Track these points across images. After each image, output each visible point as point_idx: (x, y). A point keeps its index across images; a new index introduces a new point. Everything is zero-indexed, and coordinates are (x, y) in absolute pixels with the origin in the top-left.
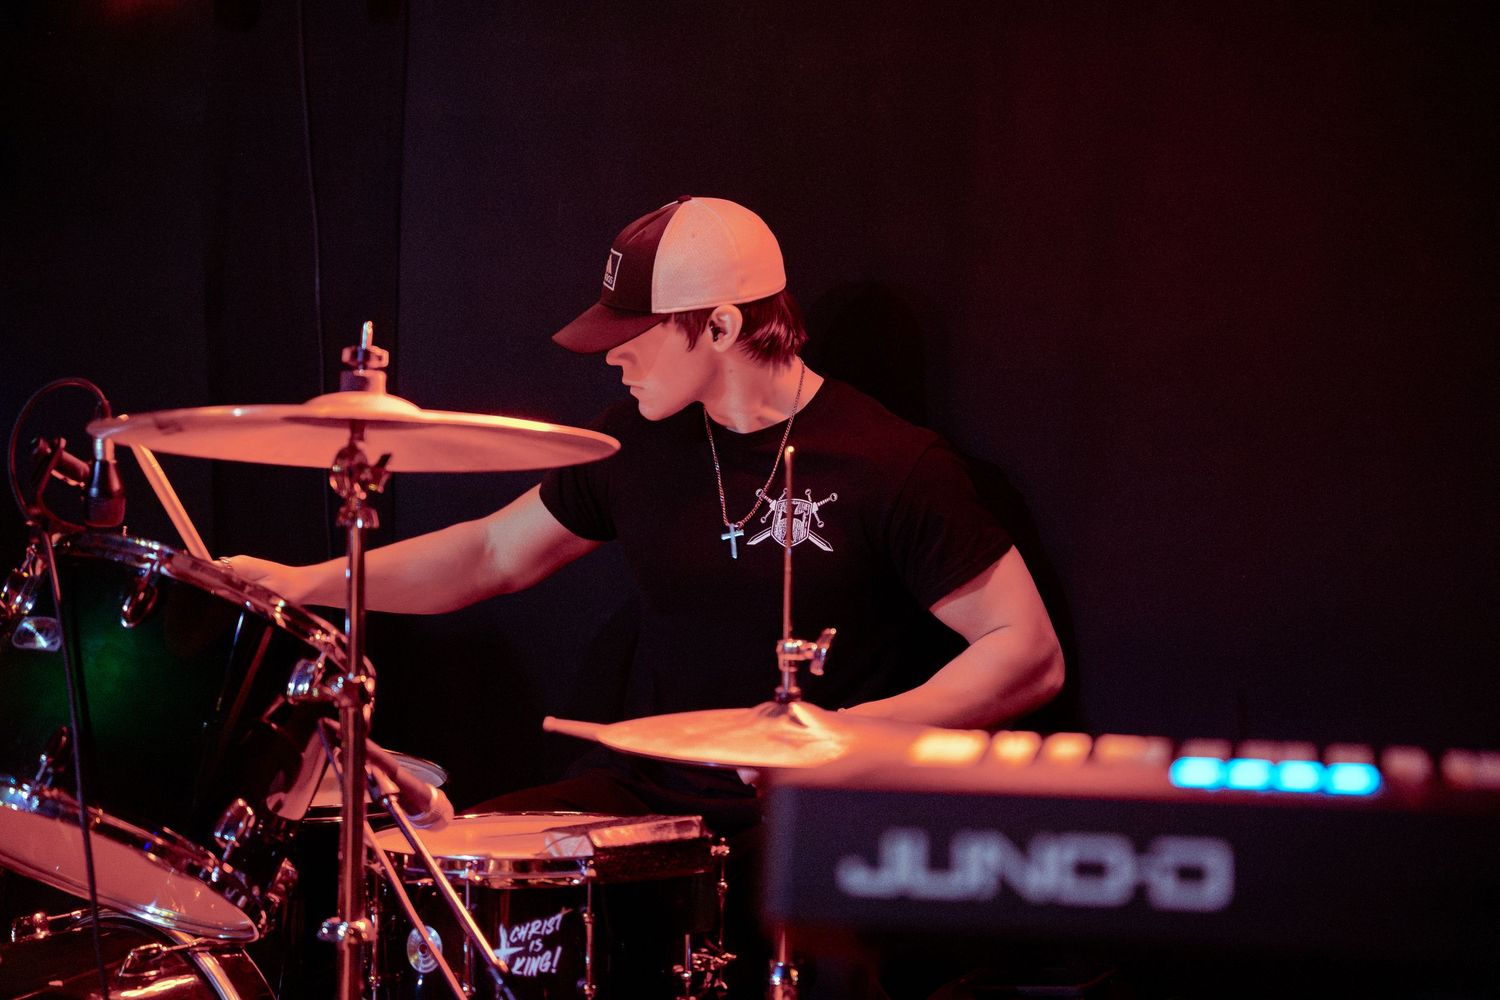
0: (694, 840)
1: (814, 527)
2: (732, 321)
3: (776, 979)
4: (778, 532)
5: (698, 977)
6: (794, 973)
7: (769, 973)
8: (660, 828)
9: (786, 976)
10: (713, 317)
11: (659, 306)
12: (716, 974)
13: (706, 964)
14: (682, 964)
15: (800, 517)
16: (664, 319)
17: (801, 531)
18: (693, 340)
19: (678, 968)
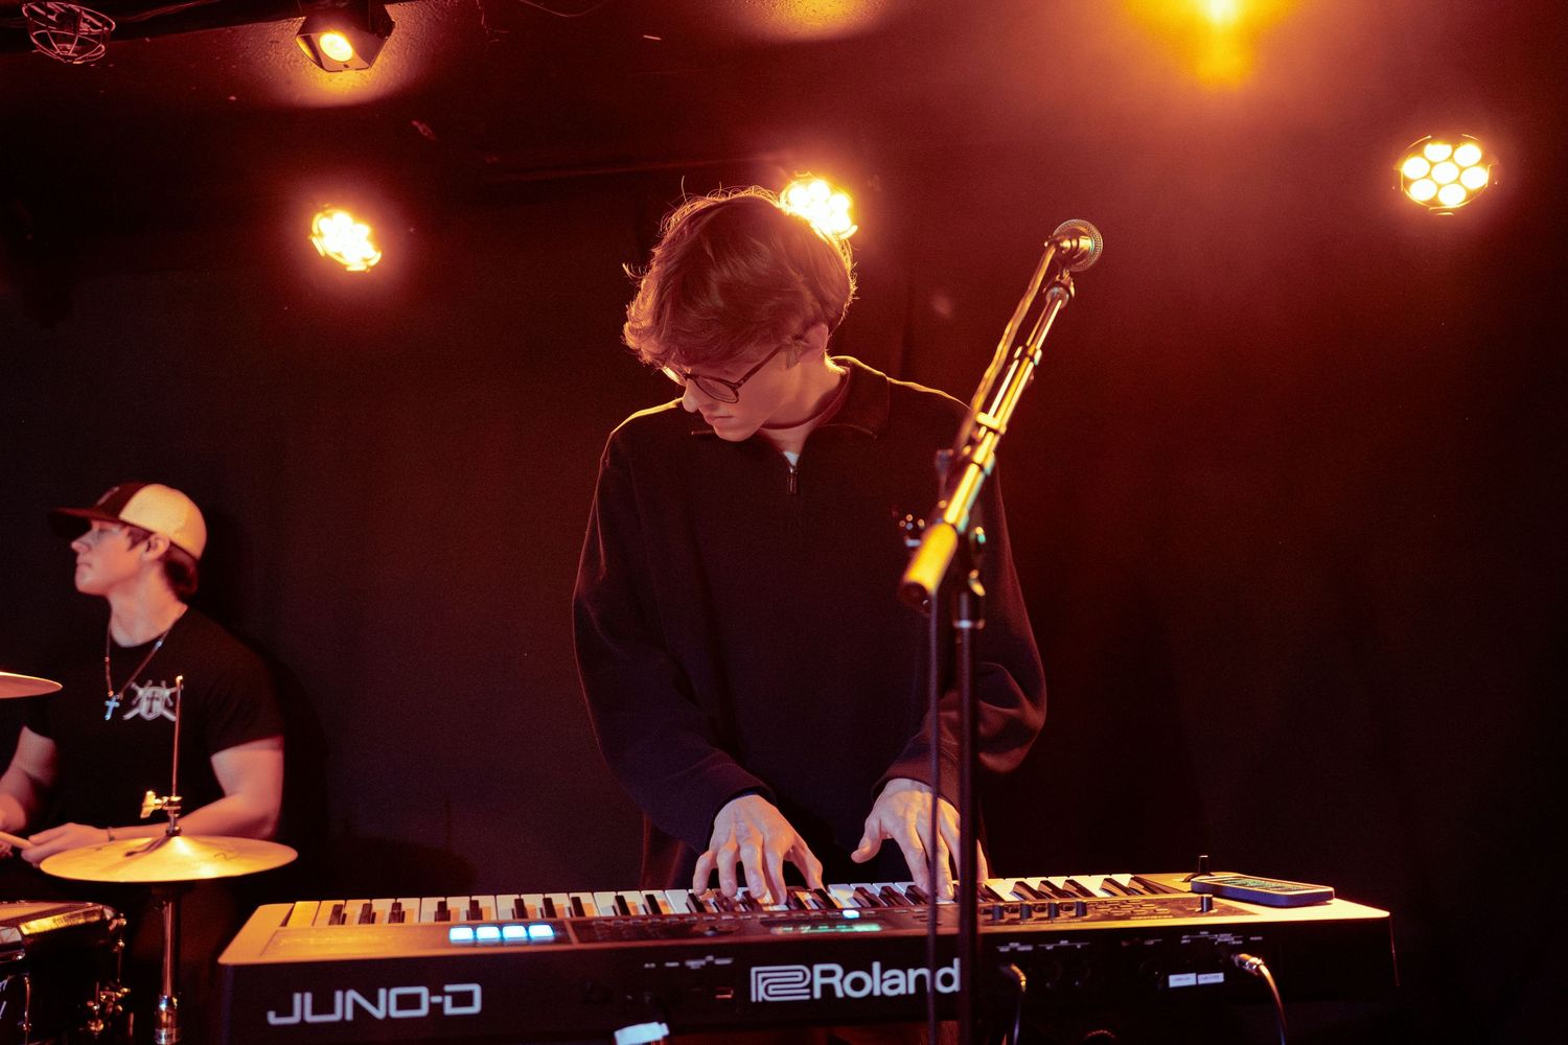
0: (97, 922)
1: (166, 706)
2: (162, 547)
3: (163, 1007)
4: (142, 710)
5: (103, 1006)
6: (175, 1000)
7: (158, 1003)
8: (71, 917)
9: (169, 1002)
10: (152, 538)
11: (127, 514)
12: (116, 1004)
13: (109, 998)
14: (94, 1001)
15: (158, 699)
16: (125, 524)
17: (159, 709)
18: (134, 544)
19: (91, 1004)
